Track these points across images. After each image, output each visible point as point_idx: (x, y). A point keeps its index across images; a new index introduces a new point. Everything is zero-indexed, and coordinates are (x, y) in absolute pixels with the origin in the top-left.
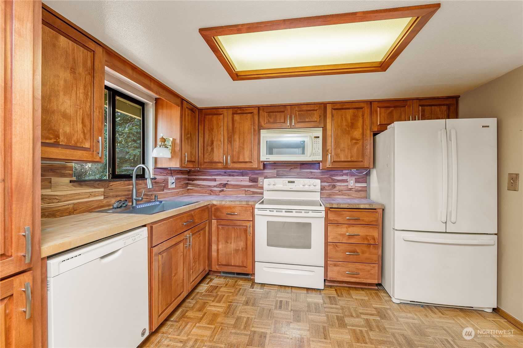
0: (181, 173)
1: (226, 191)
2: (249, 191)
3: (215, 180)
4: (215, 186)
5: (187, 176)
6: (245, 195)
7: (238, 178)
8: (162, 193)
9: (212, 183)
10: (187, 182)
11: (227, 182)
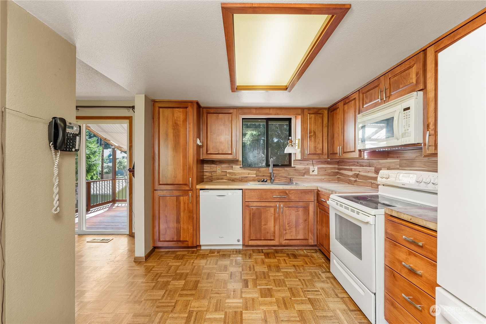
0: (327, 163)
1: (358, 181)
2: (375, 184)
3: (351, 170)
4: (352, 176)
5: (337, 166)
6: (371, 188)
7: (366, 169)
8: (302, 178)
9: (350, 173)
10: (337, 171)
11: (359, 173)
